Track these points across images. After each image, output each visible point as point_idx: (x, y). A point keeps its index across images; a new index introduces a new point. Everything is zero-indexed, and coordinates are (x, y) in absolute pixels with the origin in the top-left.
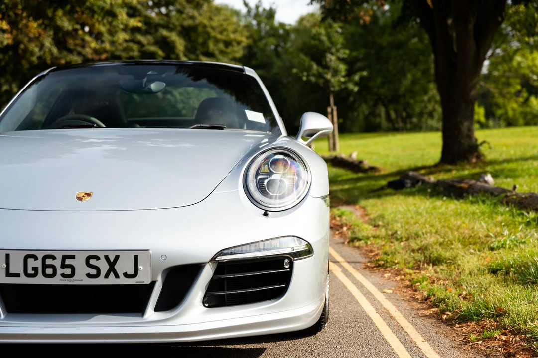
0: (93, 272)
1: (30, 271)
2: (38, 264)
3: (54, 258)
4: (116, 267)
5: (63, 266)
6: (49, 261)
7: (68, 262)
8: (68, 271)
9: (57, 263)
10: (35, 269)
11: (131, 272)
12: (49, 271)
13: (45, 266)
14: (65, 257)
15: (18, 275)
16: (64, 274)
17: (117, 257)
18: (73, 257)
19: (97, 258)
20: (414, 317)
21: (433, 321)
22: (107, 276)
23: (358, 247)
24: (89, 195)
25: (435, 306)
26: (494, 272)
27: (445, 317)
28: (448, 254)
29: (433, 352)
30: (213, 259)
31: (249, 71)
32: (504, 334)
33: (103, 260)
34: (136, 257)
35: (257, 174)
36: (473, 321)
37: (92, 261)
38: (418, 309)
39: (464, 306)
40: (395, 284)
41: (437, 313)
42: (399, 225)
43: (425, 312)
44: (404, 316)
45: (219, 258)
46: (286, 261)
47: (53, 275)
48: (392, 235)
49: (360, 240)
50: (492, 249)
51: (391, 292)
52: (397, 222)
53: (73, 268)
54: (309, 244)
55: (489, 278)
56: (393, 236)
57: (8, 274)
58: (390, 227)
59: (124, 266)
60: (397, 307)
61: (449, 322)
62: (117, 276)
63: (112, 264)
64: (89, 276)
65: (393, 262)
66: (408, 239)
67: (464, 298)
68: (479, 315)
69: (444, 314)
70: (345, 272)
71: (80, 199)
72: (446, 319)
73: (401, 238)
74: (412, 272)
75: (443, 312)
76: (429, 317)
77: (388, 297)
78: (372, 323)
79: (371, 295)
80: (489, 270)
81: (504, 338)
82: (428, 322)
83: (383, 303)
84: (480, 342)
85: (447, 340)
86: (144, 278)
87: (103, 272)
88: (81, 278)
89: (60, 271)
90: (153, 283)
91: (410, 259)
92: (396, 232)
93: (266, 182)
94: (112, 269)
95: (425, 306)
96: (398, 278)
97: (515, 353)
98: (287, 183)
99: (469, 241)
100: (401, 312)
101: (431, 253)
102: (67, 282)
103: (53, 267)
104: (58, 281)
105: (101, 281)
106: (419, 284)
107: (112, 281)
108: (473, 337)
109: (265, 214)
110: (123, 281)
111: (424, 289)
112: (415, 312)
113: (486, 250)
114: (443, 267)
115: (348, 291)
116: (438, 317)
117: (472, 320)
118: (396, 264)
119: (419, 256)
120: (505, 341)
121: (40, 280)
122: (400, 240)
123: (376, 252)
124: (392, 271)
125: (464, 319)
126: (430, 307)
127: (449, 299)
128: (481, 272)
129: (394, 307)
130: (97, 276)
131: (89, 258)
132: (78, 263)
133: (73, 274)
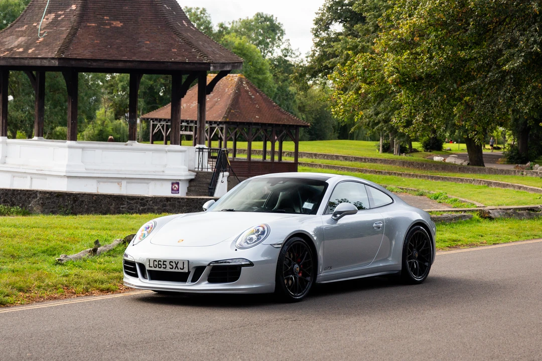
0: (171, 267)
1: (155, 266)
2: (157, 263)
3: (161, 261)
4: (178, 265)
5: (164, 264)
6: (160, 263)
7: (165, 263)
8: (165, 266)
9: (162, 263)
10: (156, 265)
11: (182, 268)
12: (160, 266)
13: (159, 264)
14: (164, 261)
15: (152, 267)
17: (178, 262)
18: (166, 261)
19: (173, 262)
22: (175, 269)
24: (183, 240)
30: (209, 265)
33: (174, 263)
34: (183, 263)
37: (171, 263)
45: (212, 265)
46: (239, 267)
47: (161, 268)
54: (251, 262)
57: (150, 267)
59: (180, 266)
62: (178, 269)
63: (177, 264)
64: (170, 268)
71: (179, 242)
86: (186, 270)
87: (174, 267)
88: (168, 269)
89: (163, 266)
90: (189, 272)
94: (176, 266)
102: (164, 270)
103: (160, 264)
104: (162, 269)
105: (173, 270)
107: (176, 270)
109: (236, 250)
110: (180, 271)
121: (157, 269)
130: (172, 268)
131: (170, 262)
132: (167, 263)
133: (166, 268)
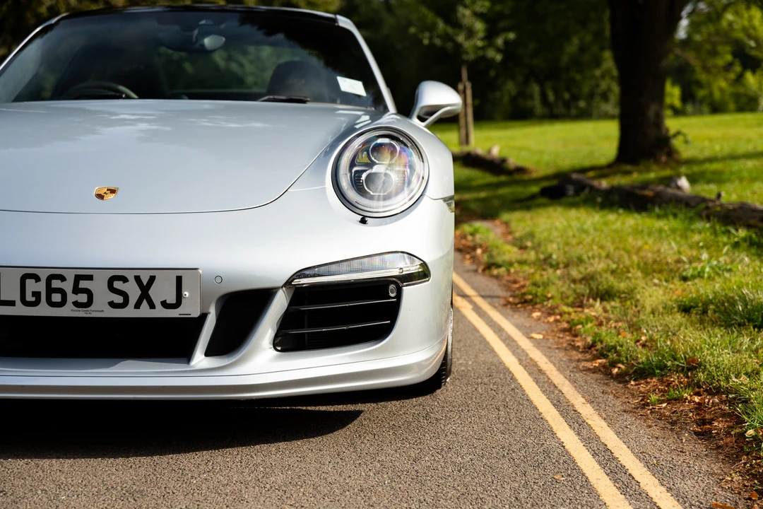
0: (119, 299)
1: (29, 298)
2: (41, 287)
3: (62, 278)
4: (151, 292)
5: (77, 290)
6: (56, 284)
7: (83, 284)
8: (83, 298)
9: (68, 286)
10: (37, 295)
11: (172, 299)
12: (56, 298)
13: (50, 291)
14: (78, 278)
15: (12, 303)
16: (77, 301)
17: (152, 279)
18: (90, 278)
19: (125, 280)
20: (571, 371)
21: (599, 376)
22: (137, 306)
23: (497, 277)
24: (113, 191)
25: (602, 355)
26: (686, 309)
27: (615, 371)
28: (623, 286)
29: (597, 418)
30: (288, 283)
31: (344, 22)
32: (698, 394)
33: (132, 282)
34: (179, 279)
35: (352, 164)
36: (655, 376)
37: (117, 285)
38: (579, 361)
39: (643, 356)
40: (547, 326)
41: (604, 366)
42: (555, 246)
43: (588, 365)
44: (559, 370)
45: (296, 282)
46: (392, 287)
47: (62, 304)
48: (545, 260)
49: (499, 266)
50: (685, 279)
51: (541, 337)
52: (551, 241)
53: (89, 293)
54: (424, 265)
55: (679, 318)
56: (547, 262)
58: (542, 249)
59: (162, 291)
60: (549, 357)
61: (622, 378)
62: (152, 306)
63: (145, 289)
64: (112, 304)
65: (546, 296)
66: (567, 266)
67: (644, 346)
68: (663, 367)
69: (615, 367)
70: (477, 309)
71: (100, 197)
72: (618, 375)
73: (558, 264)
74: (571, 310)
75: (613, 364)
76: (594, 370)
77: (537, 344)
78: (513, 379)
79: (513, 341)
80: (679, 307)
81: (697, 399)
82: (591, 377)
83: (529, 352)
84: (664, 405)
85: (618, 403)
86: (190, 309)
87: (133, 300)
88: (102, 308)
89: (71, 298)
90: (204, 316)
91: (569, 293)
92: (550, 256)
93: (364, 176)
94: (145, 296)
95: (588, 356)
96: (552, 319)
97: (713, 419)
98: (395, 178)
99: (653, 269)
100: (554, 365)
101: (599, 285)
102: (81, 313)
103: (62, 291)
104: (68, 311)
105: (129, 312)
106: (580, 326)
107: (145, 312)
108: (654, 397)
109: (363, 221)
110: (160, 312)
111: (588, 332)
112: (574, 365)
113: (676, 281)
114: (615, 303)
115: (481, 336)
116: (605, 371)
117: (653, 375)
118: (549, 299)
119: (581, 288)
120: (699, 404)
121: (43, 310)
122: (555, 266)
123: (522, 283)
124: (543, 309)
125: (642, 373)
126: (595, 358)
127: (622, 346)
128: (668, 310)
129: (544, 358)
130: (124, 304)
131: (112, 279)
132: (99, 287)
133: (90, 302)
